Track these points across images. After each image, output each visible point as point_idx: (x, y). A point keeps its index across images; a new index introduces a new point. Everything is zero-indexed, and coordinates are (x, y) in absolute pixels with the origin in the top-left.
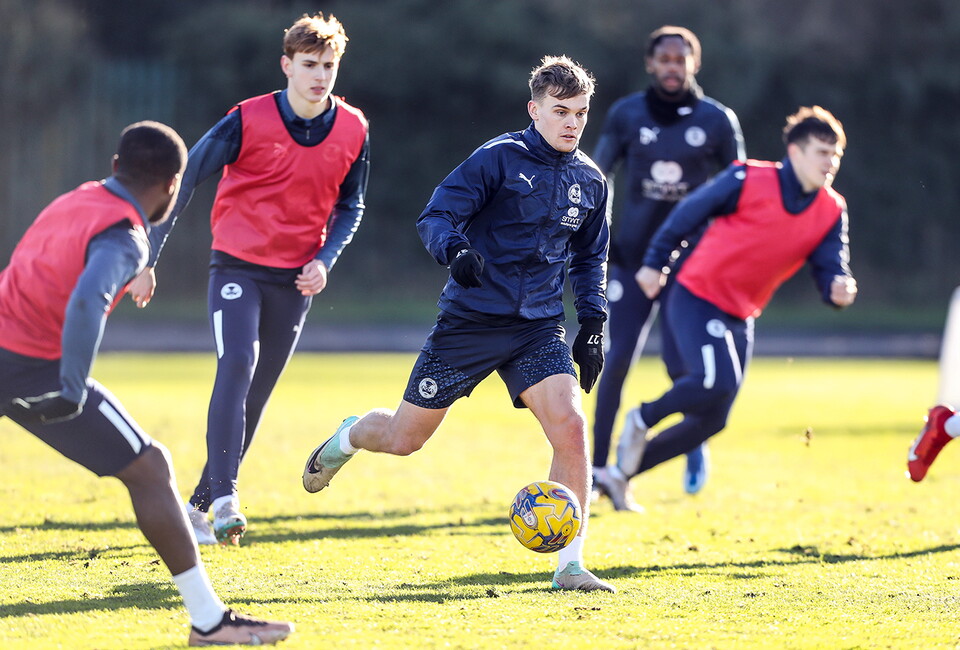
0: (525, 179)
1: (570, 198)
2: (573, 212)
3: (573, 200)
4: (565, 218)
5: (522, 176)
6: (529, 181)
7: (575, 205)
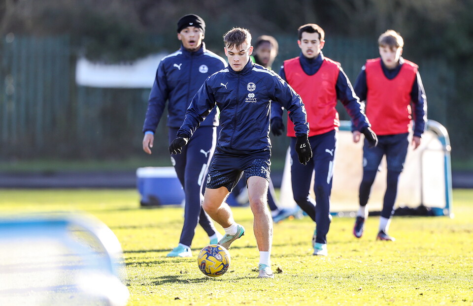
0: (224, 85)
1: (248, 89)
2: (251, 96)
3: (250, 90)
4: (247, 99)
5: (222, 84)
6: (225, 86)
7: (251, 92)
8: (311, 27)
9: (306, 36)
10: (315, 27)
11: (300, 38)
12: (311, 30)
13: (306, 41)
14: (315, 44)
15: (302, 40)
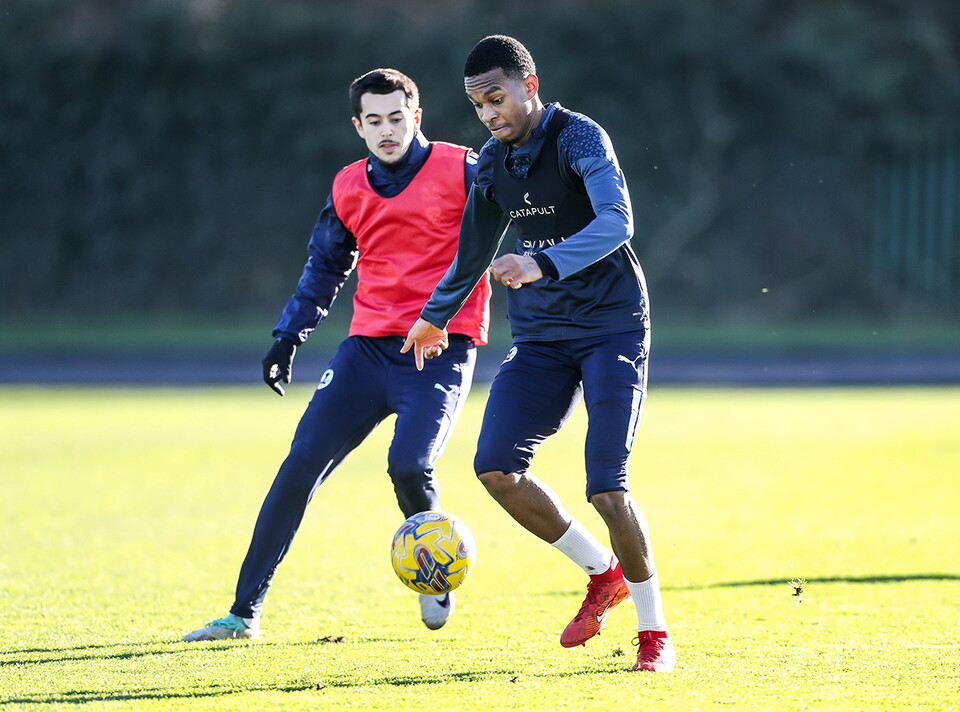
8: (382, 77)
9: (371, 102)
10: (393, 75)
11: (358, 111)
12: (383, 87)
13: (374, 119)
14: (400, 124)
15: (363, 116)
